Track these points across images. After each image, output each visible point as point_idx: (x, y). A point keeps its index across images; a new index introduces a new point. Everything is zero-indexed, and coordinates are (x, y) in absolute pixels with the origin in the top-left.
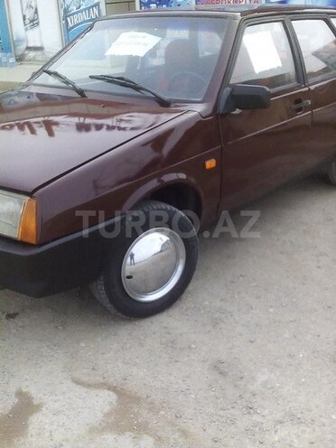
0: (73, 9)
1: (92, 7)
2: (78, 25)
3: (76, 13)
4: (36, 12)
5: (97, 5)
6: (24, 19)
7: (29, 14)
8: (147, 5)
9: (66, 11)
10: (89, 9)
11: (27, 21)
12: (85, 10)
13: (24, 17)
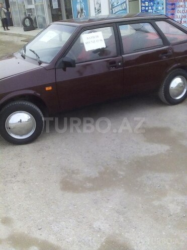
0: (115, 4)
1: (123, 3)
2: (117, 12)
3: (116, 6)
4: (100, 6)
5: (125, 2)
6: (95, 9)
7: (97, 7)
8: (144, 2)
9: (112, 5)
10: (121, 4)
11: (96, 11)
12: (120, 5)
13: (95, 8)
